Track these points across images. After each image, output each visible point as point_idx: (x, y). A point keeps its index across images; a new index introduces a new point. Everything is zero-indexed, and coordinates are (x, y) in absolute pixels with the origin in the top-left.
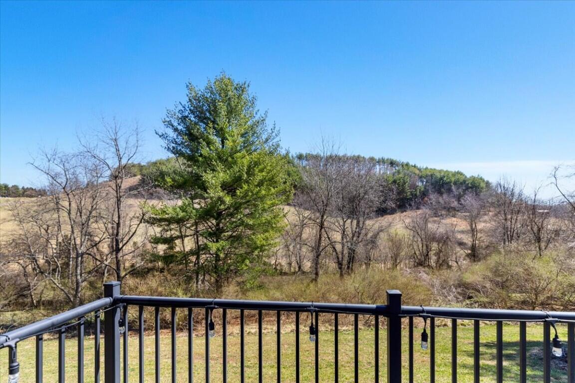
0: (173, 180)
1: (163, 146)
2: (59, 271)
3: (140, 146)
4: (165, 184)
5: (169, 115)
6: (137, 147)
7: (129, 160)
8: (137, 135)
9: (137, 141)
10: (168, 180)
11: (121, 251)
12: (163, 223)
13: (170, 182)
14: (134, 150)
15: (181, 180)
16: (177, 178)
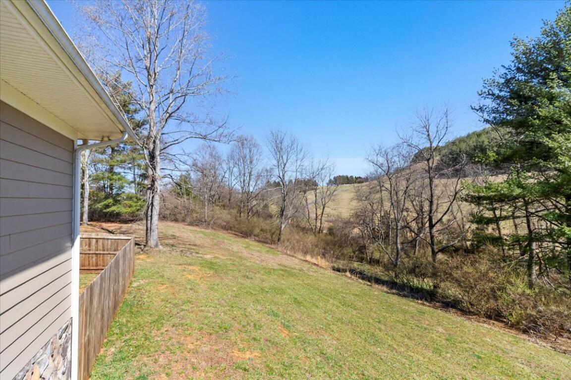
0: (498, 153)
1: (481, 120)
2: (382, 238)
3: (450, 127)
4: (486, 159)
5: (486, 86)
6: (447, 128)
7: (439, 142)
8: (447, 117)
9: (447, 122)
10: (491, 154)
11: (435, 228)
12: (485, 202)
13: (493, 156)
14: (443, 132)
15: (509, 152)
16: (502, 151)
